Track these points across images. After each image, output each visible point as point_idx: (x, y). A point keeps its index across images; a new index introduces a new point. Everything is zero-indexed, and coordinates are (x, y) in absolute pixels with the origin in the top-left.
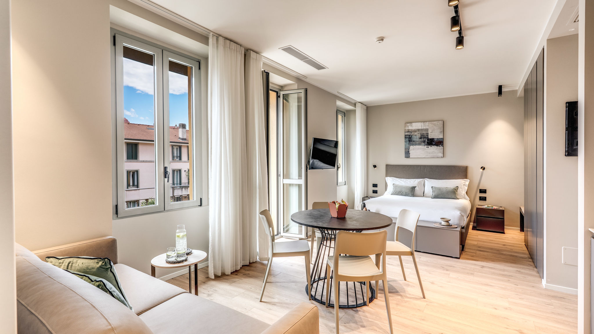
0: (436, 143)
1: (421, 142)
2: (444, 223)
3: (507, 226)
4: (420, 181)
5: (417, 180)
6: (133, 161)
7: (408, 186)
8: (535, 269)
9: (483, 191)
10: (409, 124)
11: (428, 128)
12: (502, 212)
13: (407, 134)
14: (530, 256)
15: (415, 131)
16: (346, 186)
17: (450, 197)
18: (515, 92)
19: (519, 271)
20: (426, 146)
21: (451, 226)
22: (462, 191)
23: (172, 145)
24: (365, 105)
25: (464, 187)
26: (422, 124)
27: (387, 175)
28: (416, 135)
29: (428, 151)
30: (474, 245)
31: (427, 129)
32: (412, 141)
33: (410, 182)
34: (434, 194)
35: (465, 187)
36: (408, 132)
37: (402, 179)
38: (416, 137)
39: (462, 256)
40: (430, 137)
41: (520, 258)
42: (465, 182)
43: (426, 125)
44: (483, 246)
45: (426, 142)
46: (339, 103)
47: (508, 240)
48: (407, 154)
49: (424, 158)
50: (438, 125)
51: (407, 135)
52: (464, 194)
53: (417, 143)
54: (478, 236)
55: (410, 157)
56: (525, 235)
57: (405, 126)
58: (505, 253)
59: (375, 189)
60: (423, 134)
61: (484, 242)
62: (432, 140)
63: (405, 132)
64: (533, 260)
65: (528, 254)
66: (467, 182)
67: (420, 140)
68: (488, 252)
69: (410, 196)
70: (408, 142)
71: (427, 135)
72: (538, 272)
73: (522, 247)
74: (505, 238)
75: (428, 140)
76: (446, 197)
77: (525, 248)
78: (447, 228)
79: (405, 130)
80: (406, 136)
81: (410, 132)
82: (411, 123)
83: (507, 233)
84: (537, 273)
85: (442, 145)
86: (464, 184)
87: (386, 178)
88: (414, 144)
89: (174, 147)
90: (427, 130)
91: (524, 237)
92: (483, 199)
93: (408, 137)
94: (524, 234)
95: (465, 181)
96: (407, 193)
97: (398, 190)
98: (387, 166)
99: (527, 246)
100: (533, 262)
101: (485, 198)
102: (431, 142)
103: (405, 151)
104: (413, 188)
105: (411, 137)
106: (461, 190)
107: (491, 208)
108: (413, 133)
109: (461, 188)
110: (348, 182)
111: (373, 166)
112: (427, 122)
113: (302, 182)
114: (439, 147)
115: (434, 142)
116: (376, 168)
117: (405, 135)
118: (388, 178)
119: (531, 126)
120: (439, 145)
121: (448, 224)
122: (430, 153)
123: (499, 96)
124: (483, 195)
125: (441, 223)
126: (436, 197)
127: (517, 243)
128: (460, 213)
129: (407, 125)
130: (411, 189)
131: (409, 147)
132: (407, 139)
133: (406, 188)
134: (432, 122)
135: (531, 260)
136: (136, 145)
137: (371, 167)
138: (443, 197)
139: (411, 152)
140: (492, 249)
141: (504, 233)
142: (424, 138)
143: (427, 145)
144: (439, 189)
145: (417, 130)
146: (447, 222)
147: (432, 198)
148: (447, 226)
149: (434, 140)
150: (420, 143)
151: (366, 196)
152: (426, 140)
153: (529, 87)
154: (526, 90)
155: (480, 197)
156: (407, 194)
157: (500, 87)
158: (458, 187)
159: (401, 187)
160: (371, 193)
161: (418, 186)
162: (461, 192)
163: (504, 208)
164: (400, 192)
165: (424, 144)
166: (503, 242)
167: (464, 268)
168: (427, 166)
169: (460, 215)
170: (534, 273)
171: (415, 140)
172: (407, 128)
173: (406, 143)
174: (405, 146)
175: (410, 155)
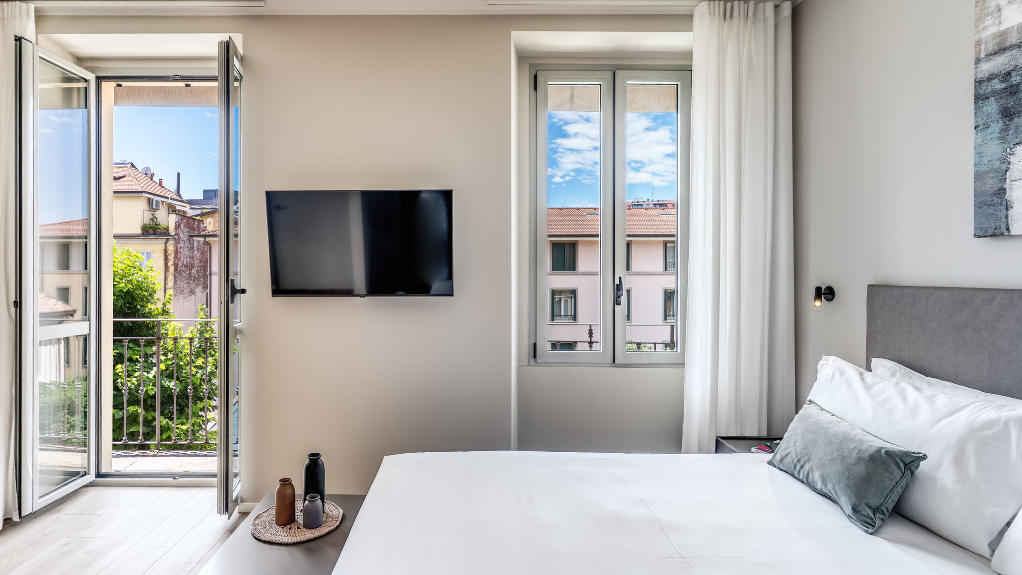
6: (566, 273)
13: (987, 68)
23: (664, 241)
36: (1001, 50)
48: (991, 213)
51: (992, 77)
55: (1014, 231)
57: (979, 20)
63: (978, 61)
70: (996, 127)
79: (978, 43)
80: (987, 88)
81: (1011, 47)
89: (668, 245)
93: (994, 93)
98: (872, 289)
103: (978, 194)
117: (979, 83)
131: (1005, 161)
132: (992, 107)
136: (574, 246)
139: (1016, 193)
172: (994, 29)
173: (981, 134)
174: (979, 154)
175: (1010, 212)
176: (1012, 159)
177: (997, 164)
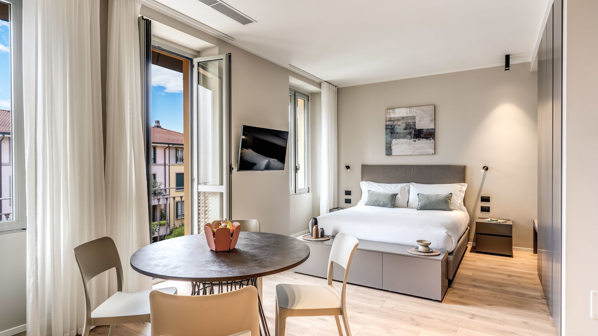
0: (425, 135)
1: (407, 134)
2: (421, 248)
3: (517, 245)
4: (403, 187)
5: (399, 184)
7: (386, 194)
8: (550, 318)
9: (485, 199)
10: (391, 111)
11: (415, 115)
12: (510, 227)
13: (388, 123)
14: (543, 294)
15: (398, 120)
16: (310, 194)
17: (441, 208)
18: (526, 65)
19: (526, 323)
20: (413, 140)
21: (432, 252)
22: (458, 200)
24: (336, 86)
25: (461, 195)
26: (408, 109)
27: (363, 178)
28: (399, 125)
29: (415, 146)
30: (468, 277)
31: (413, 116)
32: (395, 133)
33: (391, 188)
34: (420, 204)
35: (461, 193)
36: (390, 121)
37: (381, 184)
38: (400, 128)
39: (447, 297)
40: (417, 127)
41: (530, 297)
42: (461, 187)
43: (413, 111)
44: (480, 278)
45: (413, 134)
46: (294, 81)
47: (516, 267)
48: (389, 151)
49: (410, 155)
50: (428, 111)
51: (389, 125)
52: (460, 203)
53: (402, 135)
54: (475, 262)
55: (392, 154)
56: (538, 259)
57: (386, 114)
58: (509, 289)
59: (348, 197)
60: (409, 123)
61: (482, 271)
62: (421, 132)
63: (386, 121)
64: (547, 302)
65: (542, 290)
66: (464, 187)
67: (405, 131)
68: (485, 288)
69: (390, 207)
70: (389, 135)
71: (413, 125)
72: (553, 323)
73: (534, 279)
74: (513, 264)
75: (415, 131)
76: (436, 209)
77: (538, 281)
78: (425, 255)
79: (386, 118)
81: (392, 121)
82: (393, 108)
83: (516, 257)
84: (552, 326)
85: (434, 138)
86: (460, 189)
87: (361, 183)
88: (398, 137)
90: (414, 118)
91: (536, 261)
92: (486, 210)
93: (389, 128)
94: (537, 257)
95: (462, 185)
96: (385, 203)
97: (374, 198)
98: (363, 166)
99: (540, 276)
100: (548, 304)
101: (489, 208)
102: (419, 134)
103: (386, 147)
104: (394, 196)
105: (393, 127)
106: (456, 197)
107: (495, 222)
108: (396, 122)
109: (456, 196)
110: (312, 189)
111: (346, 166)
112: (414, 107)
113: (223, 189)
114: (429, 141)
115: (422, 133)
116: (348, 170)
117: (386, 125)
118: (364, 182)
119: (546, 110)
120: (430, 138)
121: (427, 249)
122: (417, 149)
123: (506, 70)
124: (485, 204)
125: (417, 248)
126: (423, 208)
127: (527, 271)
128: (446, 232)
129: (389, 111)
130: (391, 198)
131: (391, 141)
132: (389, 131)
133: (385, 195)
134: (421, 107)
135: (544, 301)
137: (343, 168)
138: (432, 208)
139: (393, 147)
140: (491, 283)
141: (511, 256)
142: (410, 129)
143: (414, 138)
144: (427, 197)
145: (401, 119)
146: (426, 246)
147: (418, 210)
148: (426, 253)
149: (423, 131)
150: (405, 135)
151: (337, 207)
152: (413, 132)
153: (544, 58)
154: (540, 63)
155: (482, 207)
156: (385, 205)
157: (508, 57)
158: (451, 194)
159: (378, 195)
160: (343, 203)
161: (401, 194)
162: (456, 200)
163: (513, 222)
164: (376, 201)
165: (410, 136)
166: (509, 271)
167: (445, 319)
168: (414, 166)
169: (446, 234)
170: (548, 326)
171: (398, 131)
172: (389, 116)
173: (387, 136)
174: (386, 139)
175: (392, 151)
176: (392, 141)
177: (390, 142)
